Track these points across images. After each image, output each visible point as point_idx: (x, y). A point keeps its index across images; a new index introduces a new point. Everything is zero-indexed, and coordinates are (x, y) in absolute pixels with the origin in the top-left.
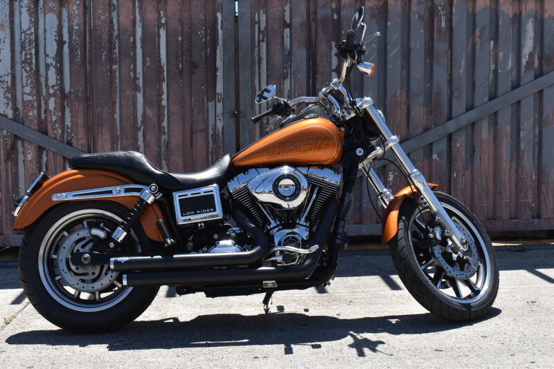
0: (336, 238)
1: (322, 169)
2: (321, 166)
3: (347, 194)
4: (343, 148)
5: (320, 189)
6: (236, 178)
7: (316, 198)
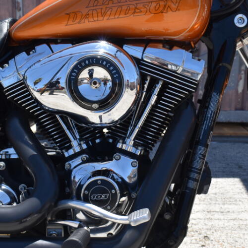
0: (189, 178)
1: (171, 49)
2: (170, 44)
3: (215, 96)
4: (211, 12)
5: (165, 86)
6: (11, 62)
7: (157, 102)
